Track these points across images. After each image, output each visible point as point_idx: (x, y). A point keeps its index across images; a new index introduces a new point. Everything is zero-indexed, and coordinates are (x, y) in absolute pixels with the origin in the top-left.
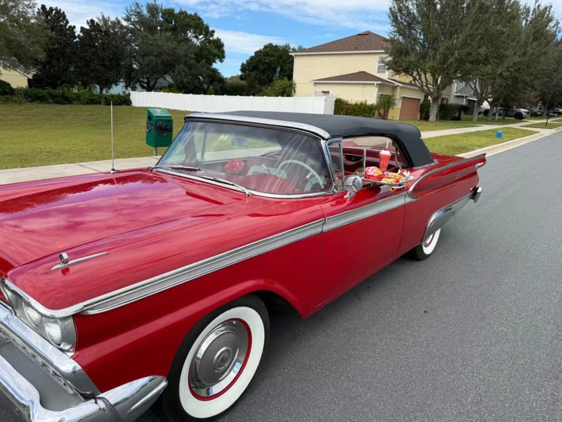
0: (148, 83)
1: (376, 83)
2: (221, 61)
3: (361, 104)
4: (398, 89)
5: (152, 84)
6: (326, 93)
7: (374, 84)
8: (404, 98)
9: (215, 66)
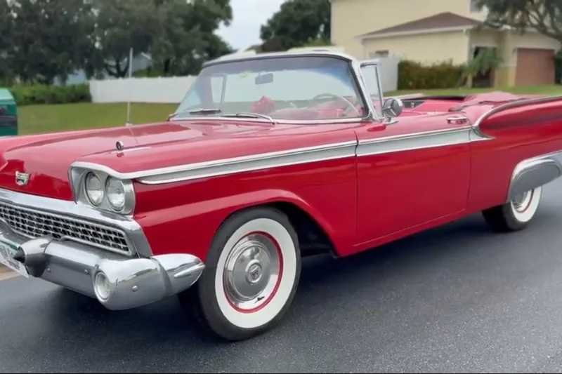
0: (118, 67)
1: (465, 28)
2: (227, 24)
3: (443, 65)
4: (509, 37)
5: (122, 68)
6: (383, 53)
7: (461, 31)
8: (521, 51)
9: (217, 32)
